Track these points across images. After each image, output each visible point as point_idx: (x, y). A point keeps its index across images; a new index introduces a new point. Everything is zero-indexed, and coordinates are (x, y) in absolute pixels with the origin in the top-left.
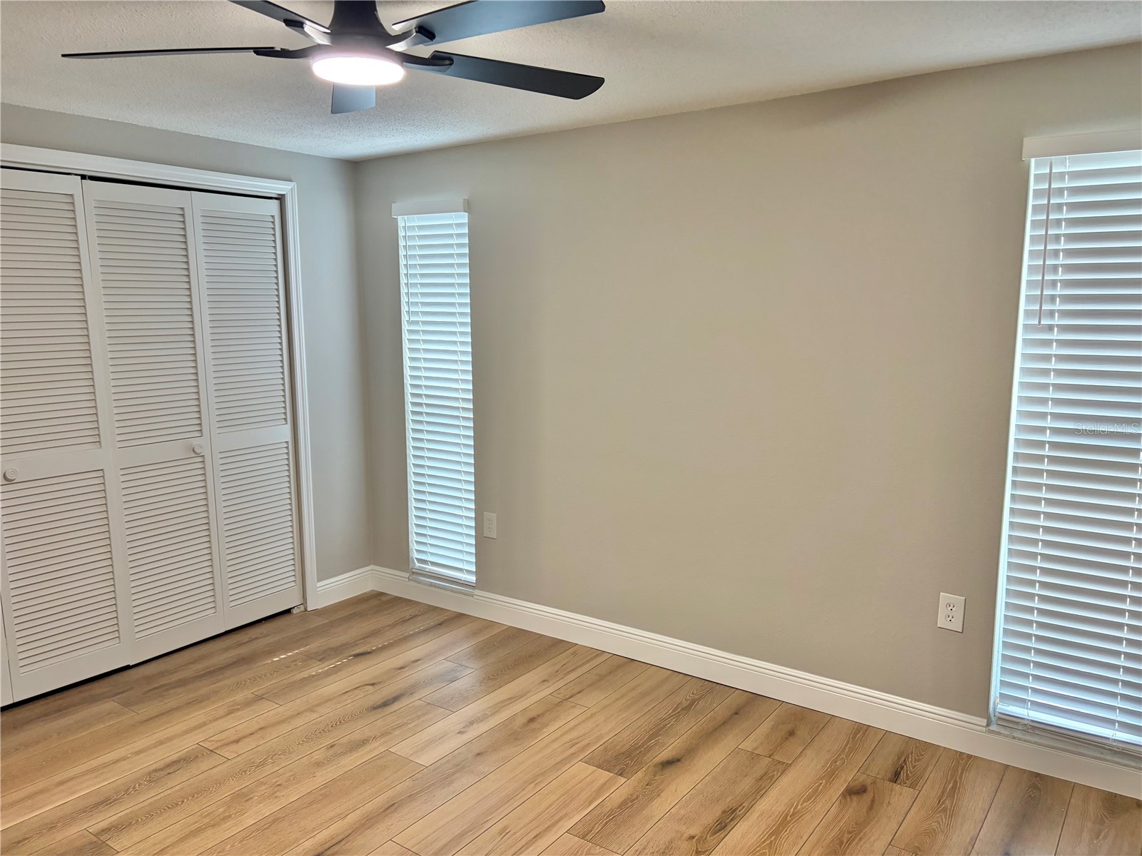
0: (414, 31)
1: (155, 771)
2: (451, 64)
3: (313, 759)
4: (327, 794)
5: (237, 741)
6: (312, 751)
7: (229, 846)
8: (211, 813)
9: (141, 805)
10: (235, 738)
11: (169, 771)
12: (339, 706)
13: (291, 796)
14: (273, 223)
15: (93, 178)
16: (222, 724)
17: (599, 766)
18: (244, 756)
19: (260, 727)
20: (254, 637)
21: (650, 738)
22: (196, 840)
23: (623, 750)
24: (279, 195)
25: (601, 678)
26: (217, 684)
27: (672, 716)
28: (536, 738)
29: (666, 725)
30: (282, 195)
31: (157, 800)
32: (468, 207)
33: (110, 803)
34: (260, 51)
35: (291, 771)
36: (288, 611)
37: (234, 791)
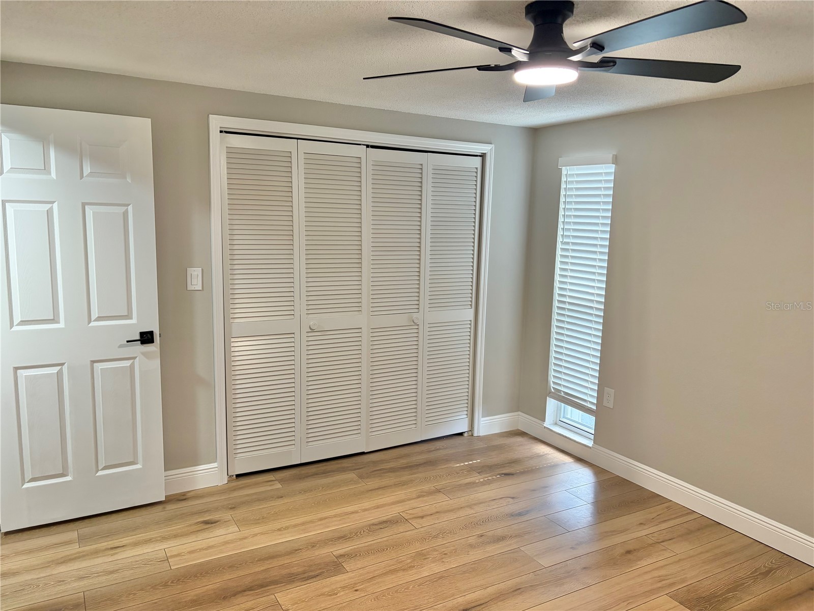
0: (589, 46)
1: (373, 525)
2: (614, 65)
3: (469, 542)
4: (474, 568)
5: (422, 517)
6: (468, 536)
7: (411, 587)
8: (403, 561)
9: (363, 545)
10: (421, 514)
11: (381, 527)
12: (489, 508)
13: (453, 563)
14: (476, 172)
15: (373, 147)
16: (413, 503)
17: (681, 603)
18: (426, 528)
19: (437, 511)
20: (438, 448)
21: (729, 591)
22: (393, 577)
23: (703, 595)
24: (482, 153)
25: (690, 532)
26: (413, 476)
27: (750, 577)
28: (631, 567)
29: (744, 583)
30: (483, 153)
31: (372, 544)
32: (616, 160)
33: (346, 539)
34: (480, 68)
35: (454, 546)
36: (461, 434)
37: (417, 550)
